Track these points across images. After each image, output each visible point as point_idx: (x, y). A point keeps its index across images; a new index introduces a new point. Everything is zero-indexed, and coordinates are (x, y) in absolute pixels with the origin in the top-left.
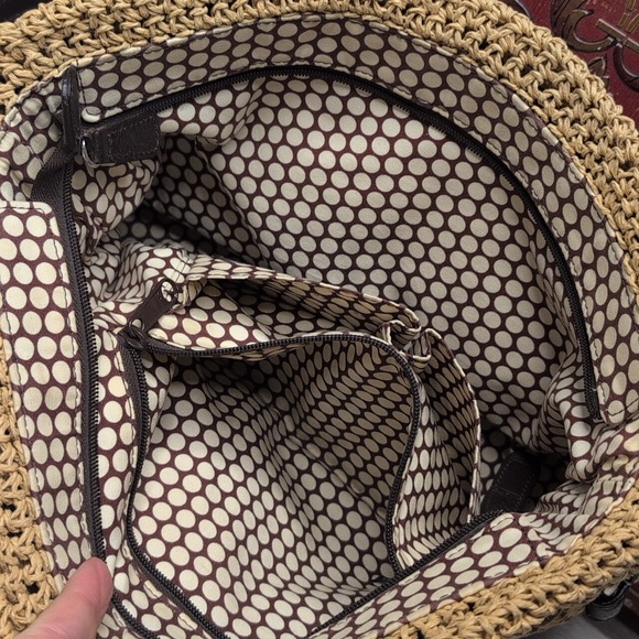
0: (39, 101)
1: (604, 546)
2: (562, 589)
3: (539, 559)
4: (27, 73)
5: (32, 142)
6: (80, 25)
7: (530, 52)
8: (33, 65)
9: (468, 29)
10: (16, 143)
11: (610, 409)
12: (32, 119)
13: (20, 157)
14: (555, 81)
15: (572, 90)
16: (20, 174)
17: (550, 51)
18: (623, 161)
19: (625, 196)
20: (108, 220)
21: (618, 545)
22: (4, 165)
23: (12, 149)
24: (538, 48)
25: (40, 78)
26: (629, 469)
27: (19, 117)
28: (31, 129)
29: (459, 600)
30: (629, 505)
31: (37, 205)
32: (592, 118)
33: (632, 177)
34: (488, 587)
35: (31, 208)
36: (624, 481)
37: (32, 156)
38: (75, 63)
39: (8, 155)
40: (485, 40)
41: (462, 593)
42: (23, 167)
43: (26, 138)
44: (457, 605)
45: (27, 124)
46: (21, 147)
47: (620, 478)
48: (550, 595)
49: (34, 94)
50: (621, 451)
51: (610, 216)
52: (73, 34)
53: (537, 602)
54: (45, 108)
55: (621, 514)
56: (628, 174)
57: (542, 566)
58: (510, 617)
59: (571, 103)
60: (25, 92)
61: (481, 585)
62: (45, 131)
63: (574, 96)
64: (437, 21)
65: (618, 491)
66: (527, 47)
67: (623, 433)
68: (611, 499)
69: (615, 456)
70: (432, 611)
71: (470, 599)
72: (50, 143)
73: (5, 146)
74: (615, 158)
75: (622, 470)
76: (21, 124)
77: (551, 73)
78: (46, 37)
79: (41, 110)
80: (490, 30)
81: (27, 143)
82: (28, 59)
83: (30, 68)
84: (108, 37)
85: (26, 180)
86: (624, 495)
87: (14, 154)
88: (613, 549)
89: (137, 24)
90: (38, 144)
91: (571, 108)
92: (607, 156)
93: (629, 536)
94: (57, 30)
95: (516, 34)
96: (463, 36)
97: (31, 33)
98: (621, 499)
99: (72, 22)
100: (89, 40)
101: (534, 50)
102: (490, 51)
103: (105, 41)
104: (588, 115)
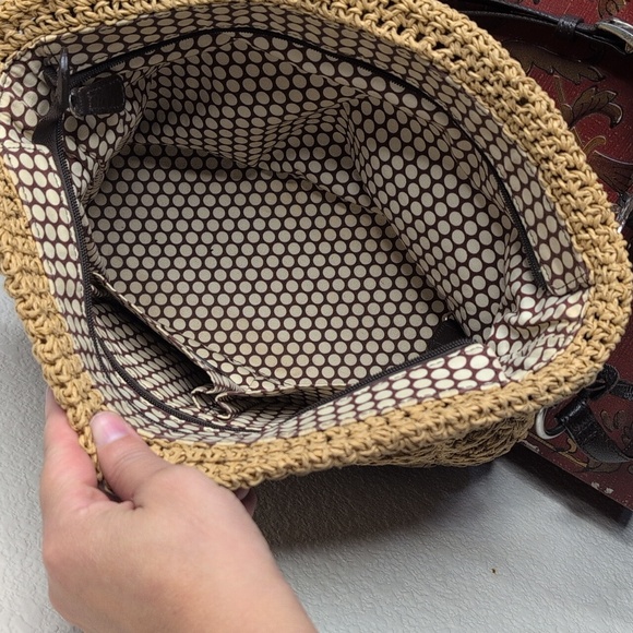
0: (22, 66)
1: (552, 378)
2: (519, 401)
3: (500, 382)
4: (8, 47)
5: (25, 98)
6: (41, 9)
7: (420, 25)
8: (11, 40)
9: (365, 12)
10: (12, 100)
11: (554, 285)
12: (21, 80)
13: (18, 110)
14: (446, 43)
15: (462, 46)
16: (20, 123)
17: (436, 20)
18: (518, 98)
19: (526, 126)
20: (102, 154)
21: (562, 379)
22: (7, 118)
23: (10, 104)
24: (425, 20)
25: (19, 49)
26: (569, 330)
27: (9, 80)
28: (22, 88)
29: (439, 399)
30: (569, 355)
31: (39, 147)
32: (484, 66)
33: (528, 112)
34: (461, 394)
35: (35, 149)
36: (565, 338)
37: (26, 109)
38: (42, 39)
39: (8, 109)
40: (380, 20)
41: (441, 395)
42: (22, 118)
43: (19, 95)
44: (438, 402)
45: (17, 84)
46: (16, 102)
47: (562, 336)
48: (510, 404)
49: (15, 61)
50: (564, 318)
51: (518, 141)
52: (38, 16)
53: (500, 406)
54: (28, 70)
55: (562, 360)
56: (524, 110)
57: (502, 387)
58: (480, 412)
59: (463, 57)
60: (9, 61)
61: (456, 392)
62: (35, 89)
63: (465, 51)
64: (339, 8)
65: (560, 345)
66: (417, 22)
67: (566, 302)
68: (555, 350)
69: (560, 321)
70: (419, 403)
71: (446, 400)
72: (41, 98)
73: (4, 103)
74: (511, 98)
75: (564, 331)
76: (12, 85)
77: (440, 37)
78: (19, 19)
79: (26, 73)
80: (383, 11)
81: (21, 99)
82: (7, 35)
83: (9, 43)
84: (65, 19)
85: (26, 128)
86: (566, 348)
87: (12, 108)
88: (558, 381)
89: (86, 8)
90: (30, 98)
91: (464, 60)
92: (504, 95)
93: (569, 374)
94: (26, 14)
95: (404, 12)
96: (362, 18)
97: (7, 17)
98: (563, 351)
99: (36, 7)
100: (50, 21)
101: (423, 23)
102: (387, 27)
103: (62, 22)
104: (479, 64)
